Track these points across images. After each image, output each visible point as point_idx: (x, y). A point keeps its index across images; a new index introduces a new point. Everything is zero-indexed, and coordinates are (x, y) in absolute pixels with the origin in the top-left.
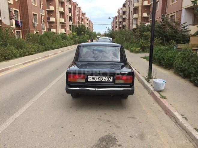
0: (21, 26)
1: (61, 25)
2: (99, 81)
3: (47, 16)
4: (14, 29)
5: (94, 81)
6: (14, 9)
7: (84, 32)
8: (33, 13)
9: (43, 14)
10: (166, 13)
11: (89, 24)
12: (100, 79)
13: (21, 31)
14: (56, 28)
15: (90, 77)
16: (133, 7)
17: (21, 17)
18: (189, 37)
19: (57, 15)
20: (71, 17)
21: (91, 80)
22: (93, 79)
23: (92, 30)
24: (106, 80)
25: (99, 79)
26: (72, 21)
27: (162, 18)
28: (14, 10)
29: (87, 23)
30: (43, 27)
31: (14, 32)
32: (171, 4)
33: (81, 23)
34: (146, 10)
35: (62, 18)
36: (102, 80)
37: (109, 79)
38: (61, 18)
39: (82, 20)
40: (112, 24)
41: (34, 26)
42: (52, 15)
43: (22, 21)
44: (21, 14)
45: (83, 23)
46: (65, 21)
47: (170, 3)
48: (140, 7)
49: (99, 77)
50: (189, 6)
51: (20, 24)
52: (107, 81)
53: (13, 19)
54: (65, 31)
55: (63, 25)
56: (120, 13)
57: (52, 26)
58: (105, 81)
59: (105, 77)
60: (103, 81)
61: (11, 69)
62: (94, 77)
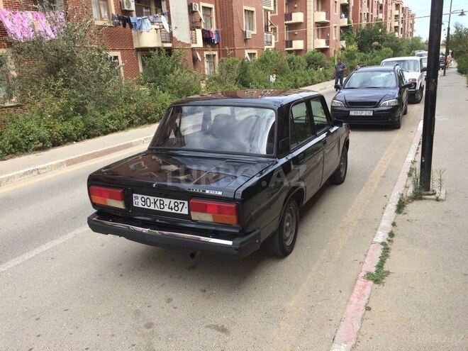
0: (216, 42)
1: (318, 30)
2: (156, 209)
3: (285, 10)
4: (200, 50)
5: (146, 207)
6: (203, 4)
7: (381, 41)
8: (245, 8)
9: (269, 8)
11: (401, 16)
12: (158, 203)
13: (216, 53)
14: (304, 37)
15: (138, 195)
17: (219, 21)
19: (308, 4)
20: (348, 5)
21: (140, 206)
22: (143, 204)
23: (412, 34)
24: (172, 209)
25: (155, 203)
26: (347, 16)
28: (203, 7)
29: (396, 16)
30: (269, 40)
31: (202, 56)
33: (375, 16)
35: (322, 10)
36: (162, 206)
37: (180, 206)
38: (318, 10)
39: (381, 8)
41: (246, 40)
42: (296, 6)
43: (219, 30)
44: (218, 15)
45: (381, 16)
46: (328, 17)
49: (156, 198)
51: (214, 37)
52: (173, 211)
53: (199, 28)
54: (328, 43)
55: (322, 27)
57: (297, 33)
58: (170, 211)
59: (170, 200)
60: (166, 209)
61: (137, 145)
62: (146, 197)
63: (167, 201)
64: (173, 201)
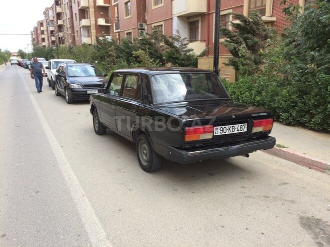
2: (230, 133)
10: (145, 21)
12: (231, 129)
15: (218, 127)
16: (79, 6)
18: (197, 60)
21: (219, 134)
22: (221, 132)
24: (239, 130)
25: (229, 129)
27: (139, 29)
32: (154, 7)
34: (102, 13)
36: (233, 130)
37: (243, 127)
40: (32, 35)
47: (152, 6)
48: (92, 8)
49: (230, 126)
50: (184, 13)
52: (240, 132)
56: (50, 15)
58: (238, 132)
59: (238, 125)
60: (236, 132)
62: (223, 127)
63: (236, 126)
64: (240, 125)
